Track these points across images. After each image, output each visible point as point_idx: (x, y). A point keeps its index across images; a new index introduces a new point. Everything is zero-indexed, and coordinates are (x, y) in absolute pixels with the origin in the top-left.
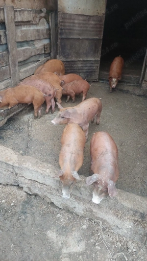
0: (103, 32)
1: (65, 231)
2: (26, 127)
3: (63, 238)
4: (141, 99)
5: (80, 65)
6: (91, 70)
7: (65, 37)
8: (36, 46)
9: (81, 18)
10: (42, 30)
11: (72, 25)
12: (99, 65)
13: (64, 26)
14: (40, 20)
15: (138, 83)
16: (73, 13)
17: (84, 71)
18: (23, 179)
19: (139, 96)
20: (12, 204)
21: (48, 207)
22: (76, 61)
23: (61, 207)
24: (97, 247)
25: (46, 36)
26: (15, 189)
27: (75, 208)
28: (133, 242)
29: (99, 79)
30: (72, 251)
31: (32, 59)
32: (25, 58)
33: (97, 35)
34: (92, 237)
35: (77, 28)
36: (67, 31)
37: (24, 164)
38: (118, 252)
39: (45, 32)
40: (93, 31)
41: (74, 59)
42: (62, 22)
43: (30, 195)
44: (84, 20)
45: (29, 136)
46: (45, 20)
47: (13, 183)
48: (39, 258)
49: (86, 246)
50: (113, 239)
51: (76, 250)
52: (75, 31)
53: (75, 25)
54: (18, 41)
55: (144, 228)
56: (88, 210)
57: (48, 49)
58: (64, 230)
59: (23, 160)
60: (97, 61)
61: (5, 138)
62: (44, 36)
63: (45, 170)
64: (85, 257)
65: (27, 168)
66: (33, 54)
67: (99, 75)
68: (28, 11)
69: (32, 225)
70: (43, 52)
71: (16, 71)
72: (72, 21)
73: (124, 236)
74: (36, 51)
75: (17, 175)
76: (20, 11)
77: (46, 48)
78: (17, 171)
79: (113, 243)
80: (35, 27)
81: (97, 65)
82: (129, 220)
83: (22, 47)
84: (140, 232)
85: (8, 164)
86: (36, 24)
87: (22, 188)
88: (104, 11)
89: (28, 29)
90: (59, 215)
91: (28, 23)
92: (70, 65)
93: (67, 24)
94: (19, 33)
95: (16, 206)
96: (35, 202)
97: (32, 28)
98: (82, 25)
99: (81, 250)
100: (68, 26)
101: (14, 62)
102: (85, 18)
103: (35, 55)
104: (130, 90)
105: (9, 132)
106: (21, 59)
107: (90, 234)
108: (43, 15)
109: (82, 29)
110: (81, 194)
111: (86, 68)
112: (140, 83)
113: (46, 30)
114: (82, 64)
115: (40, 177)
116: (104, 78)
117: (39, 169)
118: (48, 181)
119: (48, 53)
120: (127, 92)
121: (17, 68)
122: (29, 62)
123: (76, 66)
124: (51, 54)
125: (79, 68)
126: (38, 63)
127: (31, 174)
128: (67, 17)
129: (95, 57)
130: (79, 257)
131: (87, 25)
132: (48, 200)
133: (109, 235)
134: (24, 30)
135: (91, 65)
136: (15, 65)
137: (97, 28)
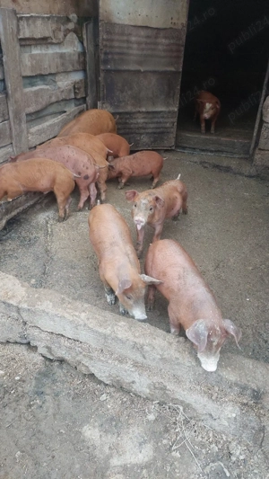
0: (182, 59)
1: (116, 425)
2: (41, 235)
3: (111, 439)
4: (253, 182)
5: (142, 121)
6: (161, 130)
7: (113, 68)
8: (60, 84)
9: (142, 33)
10: (70, 55)
11: (125, 45)
12: (175, 120)
13: (111, 47)
14: (65, 36)
15: (248, 152)
16: (126, 23)
17: (150, 131)
18: (36, 332)
19: (250, 176)
20: (17, 378)
21: (83, 383)
22: (134, 113)
23: (108, 382)
24: (173, 453)
25: (77, 66)
26: (22, 350)
27: (133, 382)
28: (239, 443)
29: (177, 146)
30: (129, 461)
31: (52, 109)
32: (39, 107)
33: (172, 64)
34: (166, 435)
35: (135, 52)
36: (116, 57)
37: (39, 303)
38: (213, 462)
39: (76, 58)
40: (165, 57)
41: (129, 109)
42: (107, 40)
43: (51, 360)
44: (148, 37)
45: (47, 251)
46: (75, 36)
47: (19, 340)
48: (69, 475)
49: (155, 451)
50: (202, 438)
51: (136, 460)
52: (132, 57)
53: (131, 45)
54: (24, 74)
55: (259, 417)
56: (157, 386)
57: (82, 90)
58: (114, 423)
59: (36, 296)
60: (174, 112)
62: (73, 66)
63: (77, 314)
64: (153, 472)
65: (44, 311)
66: (54, 99)
67: (176, 138)
68: (43, 18)
69: (54, 415)
70: (73, 96)
71: (22, 131)
72: (125, 38)
73: (224, 433)
74: (59, 94)
75: (25, 323)
76: (28, 18)
77: (78, 89)
78: (25, 316)
79: (203, 446)
80: (57, 50)
81: (172, 120)
82: (231, 403)
83: (33, 86)
84: (252, 424)
85: (9, 305)
86: (59, 44)
87: (35, 348)
88: (184, 20)
89: (44, 52)
90: (104, 397)
91: (44, 41)
92: (123, 120)
93: (116, 44)
94: (27, 61)
95: (24, 381)
96: (59, 373)
97: (52, 51)
98: (143, 46)
99: (146, 459)
100: (120, 47)
101: (17, 114)
102: (149, 32)
103: (57, 102)
104: (233, 167)
105: (10, 245)
106: (31, 109)
107: (163, 427)
108: (71, 26)
109: (145, 52)
110: (144, 357)
111: (152, 126)
112: (251, 152)
113: (77, 55)
114: (144, 118)
115: (68, 328)
116: (185, 145)
117: (67, 312)
118: (83, 335)
119: (82, 98)
120: (228, 169)
121: (24, 126)
122: (47, 115)
123: (134, 121)
124: (87, 99)
125: (140, 126)
126: (64, 115)
127: (52, 323)
128: (117, 30)
129: (168, 105)
130: (141, 472)
131: (153, 47)
132: (83, 369)
133: (195, 432)
134: (36, 55)
135: (161, 120)
136: (20, 120)
137: (171, 51)
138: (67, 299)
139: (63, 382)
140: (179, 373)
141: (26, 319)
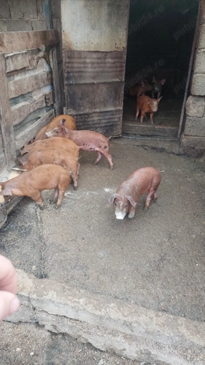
0: (124, 72)
2: (34, 224)
4: (182, 159)
5: (97, 118)
6: (111, 123)
7: (74, 83)
8: (35, 98)
9: (95, 56)
10: (41, 75)
12: (121, 115)
13: (72, 67)
14: (37, 62)
15: (176, 136)
16: (83, 50)
17: (103, 125)
18: (44, 315)
19: (179, 155)
20: (32, 354)
21: (84, 351)
22: (91, 113)
23: (103, 350)
25: (46, 82)
26: (32, 328)
27: (124, 350)
29: (123, 133)
31: (29, 119)
32: (22, 119)
33: (117, 76)
35: (90, 70)
36: (76, 74)
37: (45, 293)
39: (46, 76)
40: (111, 72)
41: (87, 111)
42: (69, 63)
43: (56, 334)
44: (98, 58)
45: (41, 238)
46: (44, 60)
52: (87, 74)
53: (86, 65)
54: (11, 97)
56: (143, 352)
57: (51, 99)
59: (42, 286)
60: (119, 110)
61: (6, 245)
62: (44, 83)
65: (50, 300)
66: (32, 110)
67: (123, 129)
68: (22, 54)
70: (44, 105)
71: (11, 141)
72: (82, 60)
74: (35, 106)
75: (35, 309)
76: (12, 57)
77: (48, 99)
78: (34, 304)
80: (32, 73)
81: (119, 116)
82: (202, 362)
83: (16, 104)
85: (21, 296)
86: (34, 68)
87: (42, 326)
88: (125, 45)
89: (23, 77)
90: (101, 362)
91: (24, 70)
92: (83, 119)
93: (76, 65)
94: (12, 88)
96: (64, 343)
97: (28, 75)
98: (96, 65)
100: (78, 67)
102: (99, 55)
103: (34, 112)
104: (166, 148)
105: (11, 236)
106: (16, 122)
108: (41, 54)
109: (97, 70)
110: (132, 331)
111: (104, 121)
112: (178, 137)
113: (46, 74)
114: (98, 116)
115: (70, 311)
116: (129, 132)
117: (69, 300)
118: (83, 317)
119: (51, 105)
120: (162, 150)
121: (12, 136)
122: (27, 123)
123: (91, 119)
124: (55, 105)
125: (96, 122)
126: (39, 121)
127: (57, 308)
128: (76, 55)
129: (115, 106)
131: (103, 65)
132: (82, 340)
134: (18, 80)
135: (111, 120)
136: (10, 133)
137: (116, 67)
138: (67, 287)
139: (67, 351)
140: (159, 341)
141: (35, 306)
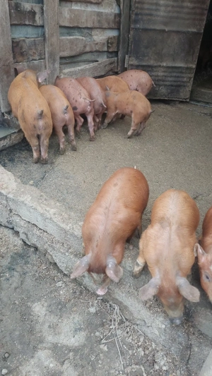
0: (204, 22)
1: (60, 309)
3: (53, 319)
5: (162, 74)
6: (179, 83)
7: (141, 27)
8: (95, 38)
10: (107, 14)
11: (154, 7)
12: (193, 75)
13: (142, 9)
17: (168, 83)
18: (18, 219)
21: (48, 270)
22: (155, 67)
24: (102, 346)
25: (113, 25)
28: (167, 355)
29: (191, 99)
30: (61, 342)
31: (85, 57)
32: (73, 53)
33: (195, 26)
34: (100, 329)
35: (162, 14)
36: (145, 18)
37: (22, 195)
38: (136, 364)
39: (112, 17)
40: (188, 19)
41: (152, 63)
42: (139, 3)
43: (29, 246)
47: (7, 224)
48: (8, 338)
49: (86, 340)
50: (132, 339)
51: (68, 342)
52: (159, 18)
53: (159, 8)
54: (63, 24)
55: (188, 335)
57: (115, 45)
58: (60, 307)
59: (22, 190)
60: (191, 68)
61: (16, 160)
62: (109, 24)
63: (48, 209)
64: (78, 357)
65: (23, 202)
66: (88, 49)
67: (192, 92)
69: (16, 288)
70: (106, 49)
71: (55, 70)
73: (155, 342)
74: (93, 46)
75: (11, 212)
77: (112, 43)
79: (131, 347)
80: (95, 9)
81: (189, 75)
82: (163, 315)
83: (70, 36)
84: (180, 340)
86: (98, 4)
87: (17, 233)
89: (83, 9)
90: (60, 284)
93: (146, 6)
96: (33, 257)
97: (90, 9)
98: (170, 8)
99: (77, 344)
100: (148, 9)
101: (52, 55)
103: (91, 52)
105: (25, 154)
106: (66, 54)
107: (98, 322)
109: (171, 14)
111: (170, 79)
113: (113, 15)
114: (164, 72)
115: (40, 219)
116: (200, 99)
117: (41, 207)
118: (50, 228)
119: (115, 52)
121: (57, 66)
122: (80, 62)
124: (119, 53)
125: (160, 78)
126: (95, 64)
127: (28, 213)
129: (187, 62)
130: (68, 353)
131: (178, 9)
132: (50, 257)
133: (127, 333)
134: (76, 10)
135: (179, 75)
136: (54, 60)
137: (195, 14)
138: (45, 196)
